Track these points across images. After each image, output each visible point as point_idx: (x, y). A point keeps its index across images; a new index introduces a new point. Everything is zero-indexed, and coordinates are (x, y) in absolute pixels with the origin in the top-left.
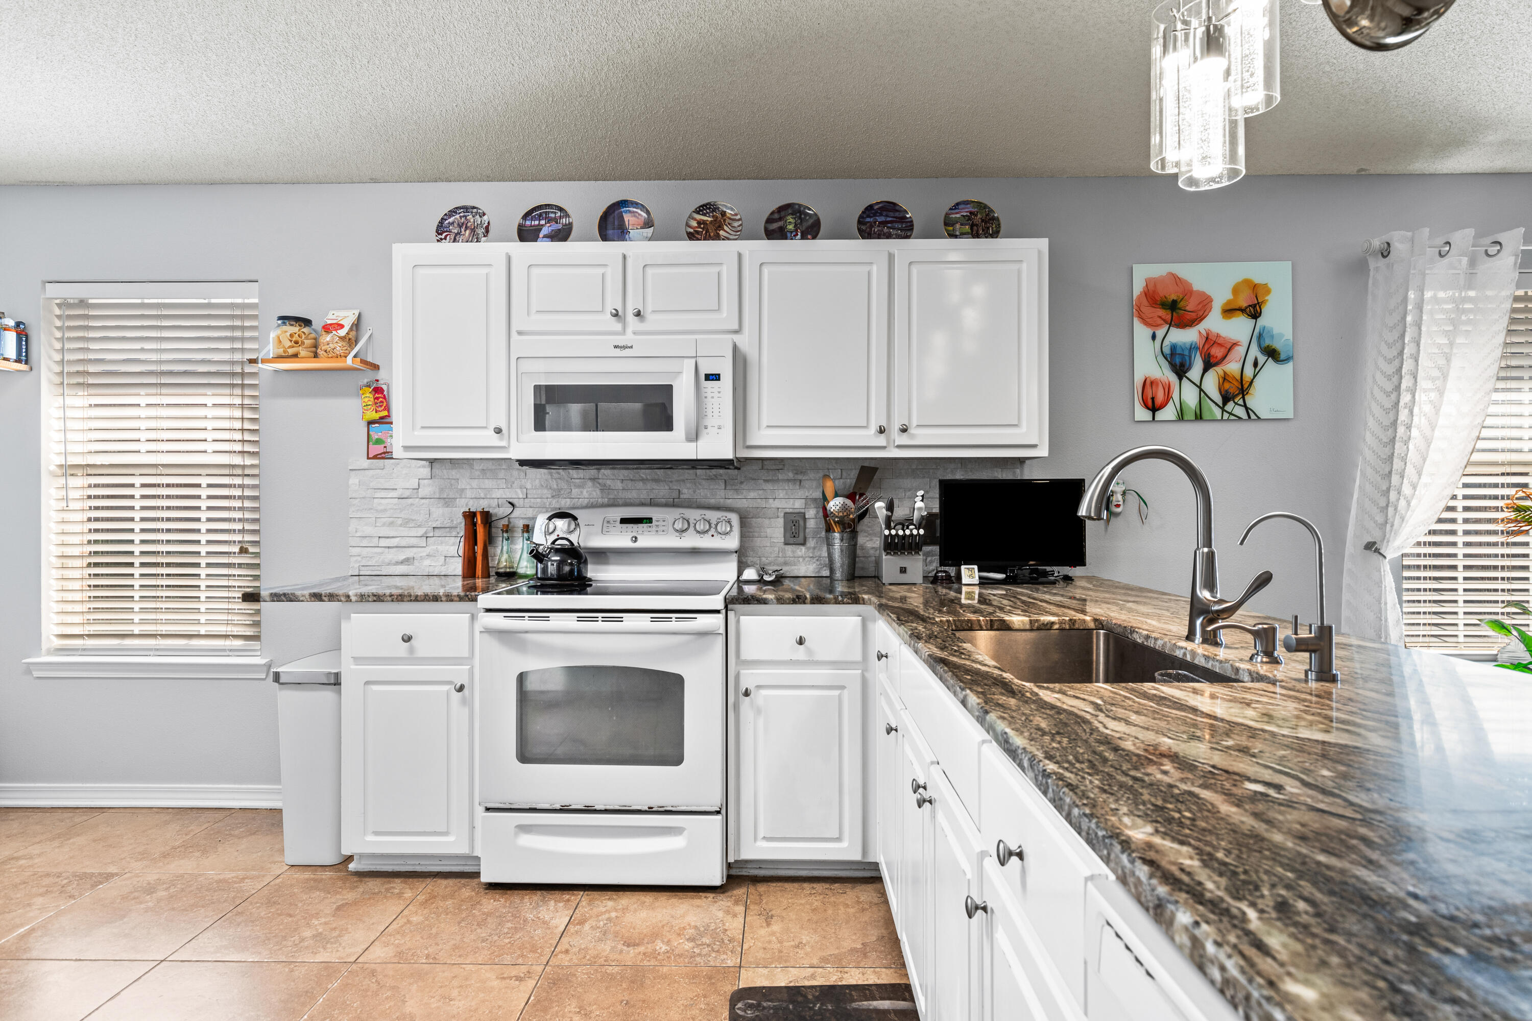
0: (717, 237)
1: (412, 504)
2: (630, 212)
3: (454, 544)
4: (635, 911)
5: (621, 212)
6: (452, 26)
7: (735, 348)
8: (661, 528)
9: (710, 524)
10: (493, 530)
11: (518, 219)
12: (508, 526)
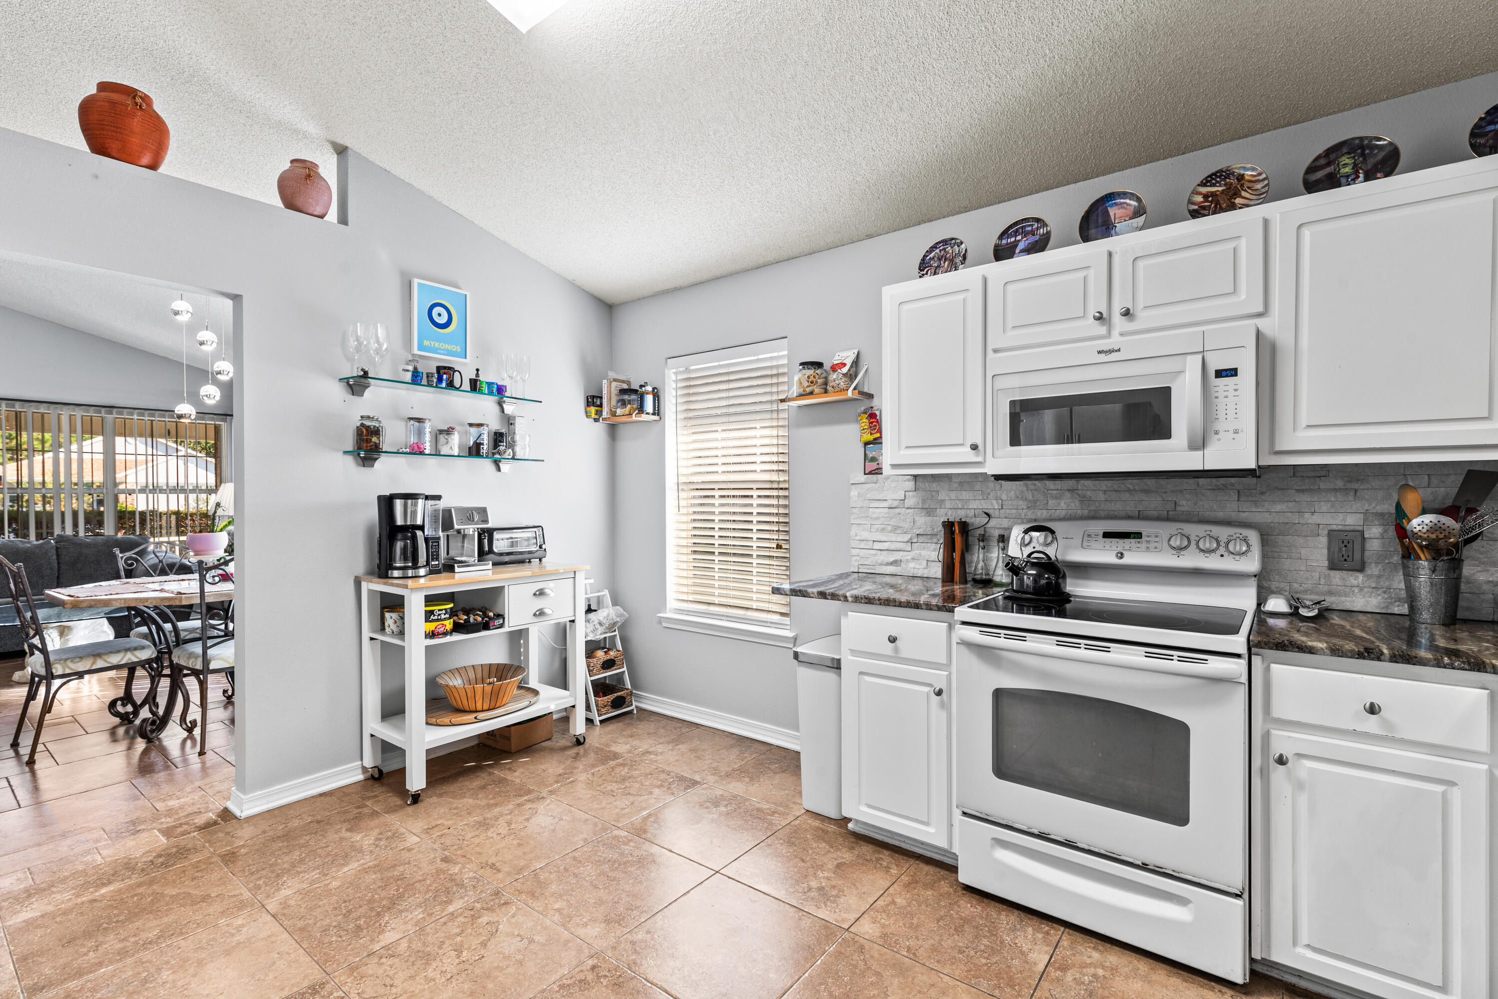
0: (1232, 207)
1: (899, 514)
2: (1116, 204)
3: (934, 550)
4: (1127, 977)
5: (1106, 208)
6: (931, 67)
7: (1258, 334)
8: (1152, 545)
9: (1218, 542)
10: (970, 538)
11: (994, 240)
12: (984, 535)
